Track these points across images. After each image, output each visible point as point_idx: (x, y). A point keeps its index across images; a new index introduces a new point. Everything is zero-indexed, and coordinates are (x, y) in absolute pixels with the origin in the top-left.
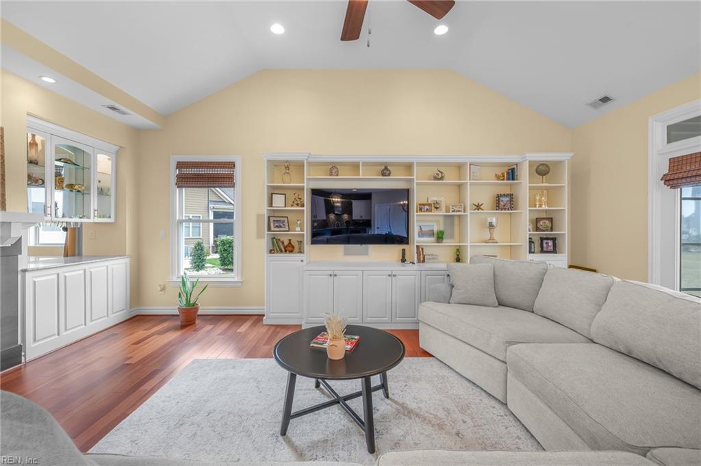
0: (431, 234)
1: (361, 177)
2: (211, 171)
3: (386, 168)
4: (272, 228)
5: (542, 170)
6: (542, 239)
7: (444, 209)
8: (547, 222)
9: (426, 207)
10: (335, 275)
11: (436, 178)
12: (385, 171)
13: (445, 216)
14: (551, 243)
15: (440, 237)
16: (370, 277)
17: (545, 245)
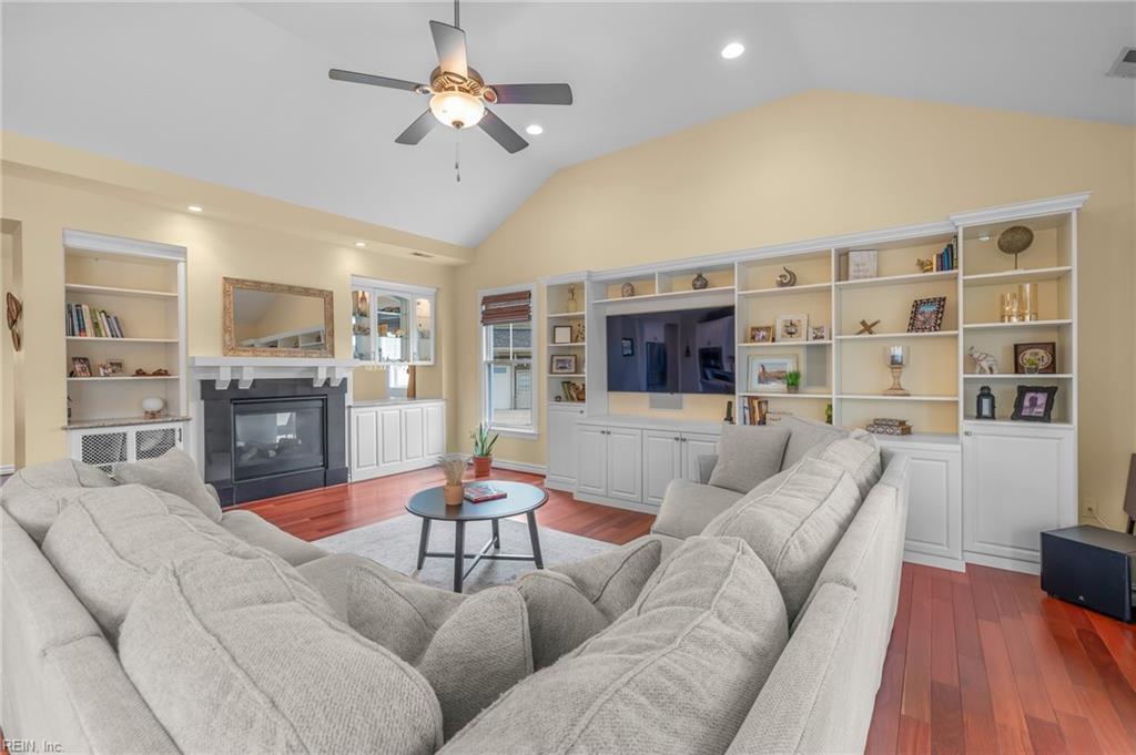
0: (778, 377)
1: (657, 294)
2: (503, 305)
3: (700, 276)
4: (554, 370)
5: (1016, 239)
6: (1022, 391)
7: (804, 336)
8: (1041, 352)
9: (763, 333)
10: (609, 433)
11: (782, 284)
12: (701, 281)
13: (808, 346)
14: (1042, 399)
15: (793, 382)
16: (652, 439)
17: (1027, 403)
